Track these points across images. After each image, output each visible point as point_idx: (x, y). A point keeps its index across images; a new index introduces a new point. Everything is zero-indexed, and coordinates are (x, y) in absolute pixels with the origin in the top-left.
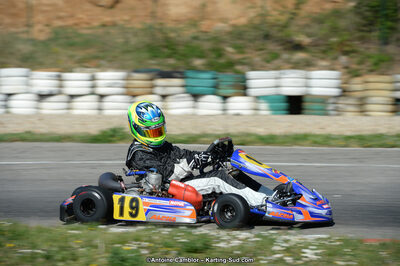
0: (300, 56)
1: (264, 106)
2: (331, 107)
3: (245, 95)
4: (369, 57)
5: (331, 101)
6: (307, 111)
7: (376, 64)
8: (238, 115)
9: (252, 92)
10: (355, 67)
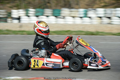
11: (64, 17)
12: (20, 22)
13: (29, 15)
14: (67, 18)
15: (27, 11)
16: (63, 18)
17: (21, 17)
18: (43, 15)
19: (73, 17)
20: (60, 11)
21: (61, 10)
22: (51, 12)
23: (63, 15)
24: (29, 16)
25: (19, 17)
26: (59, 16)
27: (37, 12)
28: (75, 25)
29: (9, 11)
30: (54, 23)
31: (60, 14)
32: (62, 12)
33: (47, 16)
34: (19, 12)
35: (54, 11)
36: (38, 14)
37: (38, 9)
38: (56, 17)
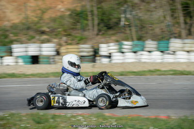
0: (44, 37)
1: (20, 61)
2: (51, 60)
3: (11, 56)
4: (76, 37)
5: (52, 57)
6: (41, 63)
7: (79, 40)
8: (8, 65)
9: (15, 54)
10: (70, 42)
11: (174, 52)
12: (110, 61)
13: (124, 50)
14: (178, 53)
16: (173, 54)
17: (112, 55)
18: (143, 50)
19: (188, 52)
20: (168, 43)
21: (170, 41)
22: (156, 45)
23: (172, 49)
24: (123, 53)
25: (110, 54)
26: (167, 50)
27: (134, 46)
29: (96, 47)
30: (159, 61)
31: (168, 48)
33: (149, 52)
34: (109, 46)
35: (159, 44)
36: (135, 50)
37: (136, 42)
38: (162, 52)
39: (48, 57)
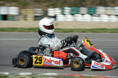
2: (15, 18)
6: (8, 19)
11: (99, 15)
12: (55, 20)
13: (65, 13)
15: (63, 9)
17: (57, 16)
18: (78, 13)
19: (109, 15)
20: (95, 9)
21: (97, 8)
22: (87, 10)
23: (98, 13)
25: (55, 15)
26: (94, 14)
27: (72, 10)
28: (110, 23)
29: (46, 10)
30: (89, 21)
31: (95, 12)
32: (98, 10)
33: (83, 14)
34: (55, 10)
35: (89, 9)
36: (73, 13)
37: (74, 8)
38: (91, 15)
39: (13, 16)
